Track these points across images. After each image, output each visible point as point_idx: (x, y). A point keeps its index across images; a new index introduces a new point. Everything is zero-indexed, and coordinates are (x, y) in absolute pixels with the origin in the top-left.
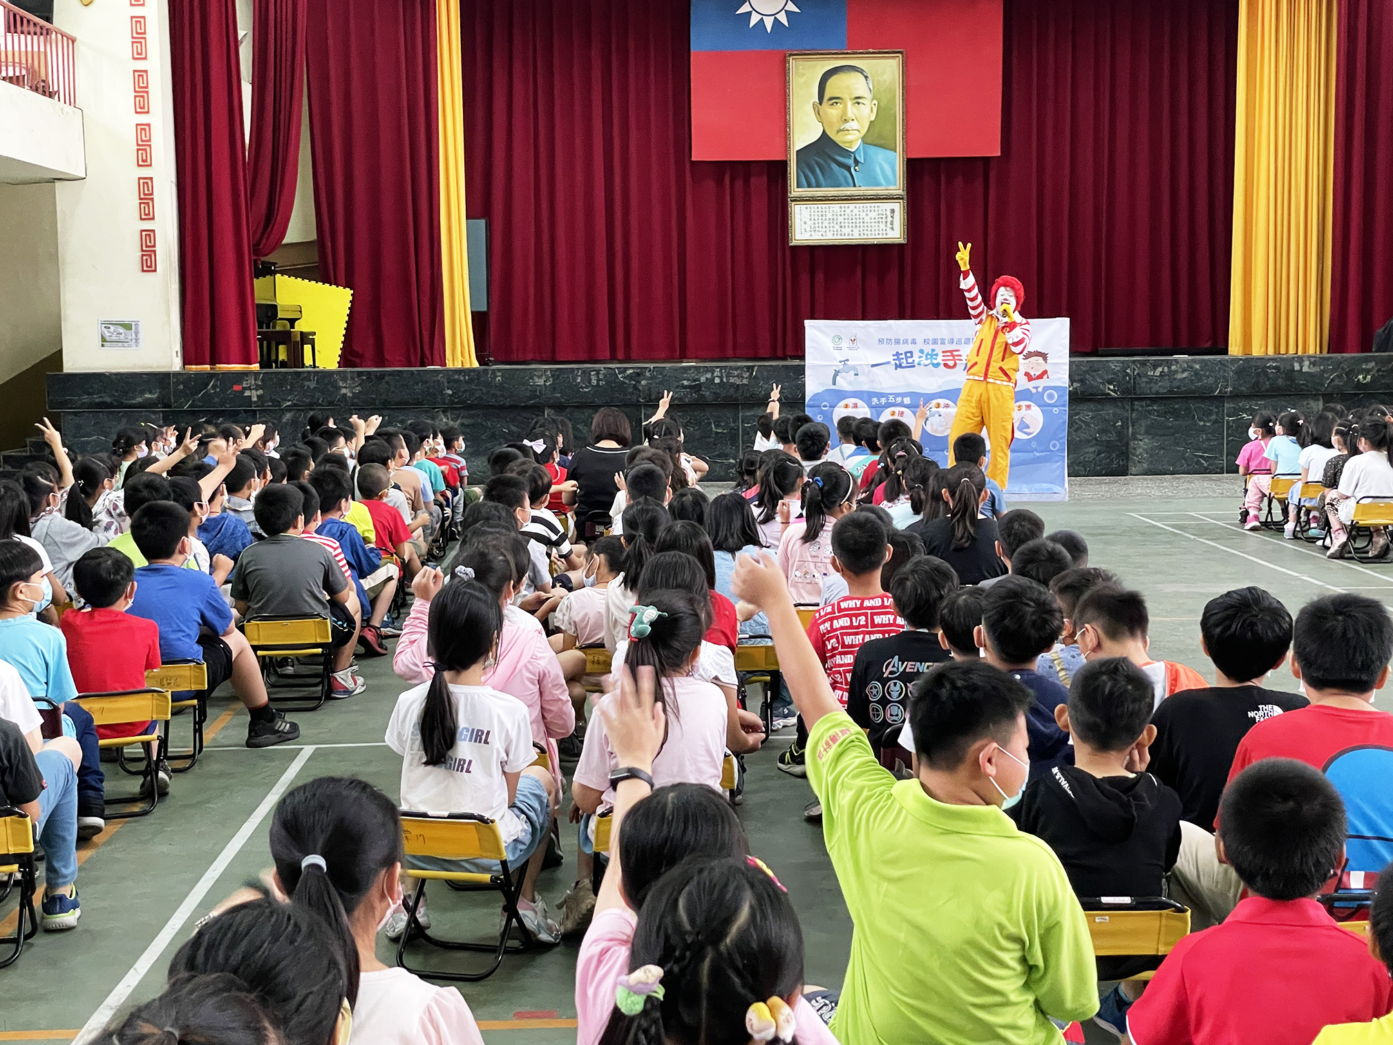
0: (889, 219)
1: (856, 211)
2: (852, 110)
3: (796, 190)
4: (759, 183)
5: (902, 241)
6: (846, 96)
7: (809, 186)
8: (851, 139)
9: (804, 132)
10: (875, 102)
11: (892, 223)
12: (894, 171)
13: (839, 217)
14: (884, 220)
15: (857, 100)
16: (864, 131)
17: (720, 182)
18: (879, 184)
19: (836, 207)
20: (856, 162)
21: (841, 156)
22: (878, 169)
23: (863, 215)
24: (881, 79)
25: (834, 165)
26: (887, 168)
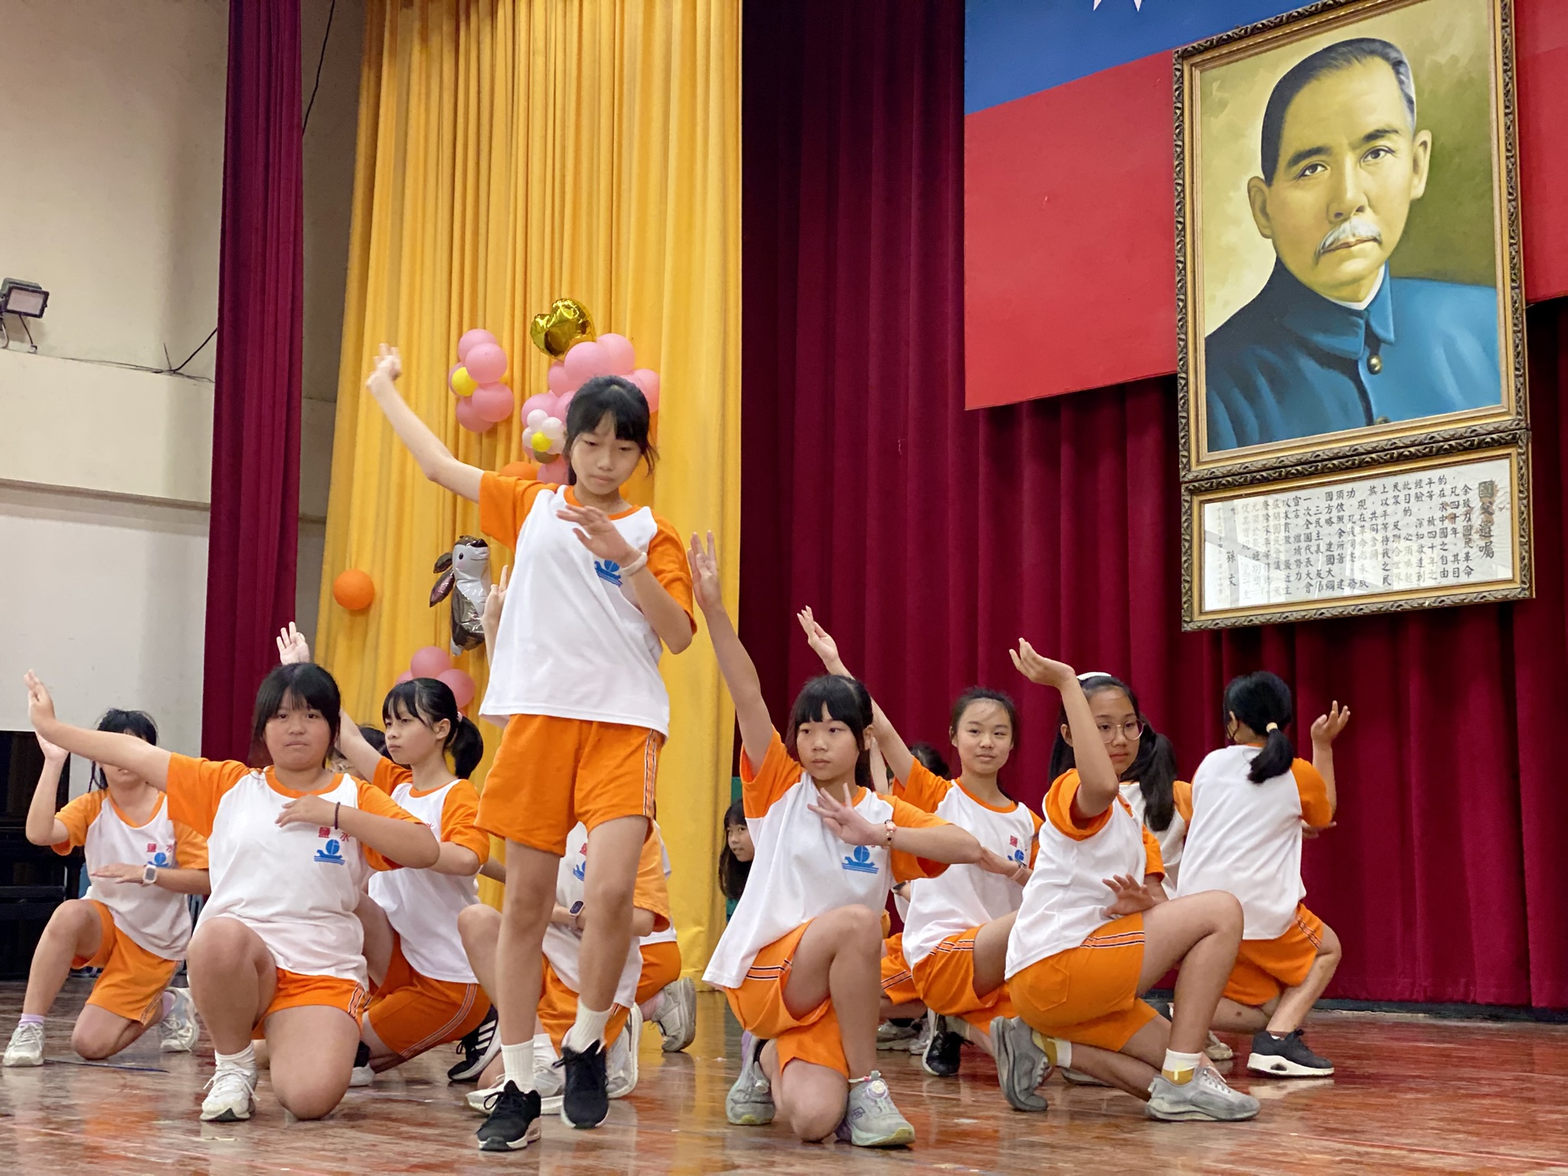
0: (1477, 519)
1: (1374, 504)
2: (1356, 179)
3: (1205, 455)
5: (1517, 589)
6: (1340, 140)
7: (1241, 442)
8: (1358, 271)
9: (1228, 276)
10: (1426, 136)
11: (1486, 533)
12: (1490, 352)
13: (1326, 530)
14: (1460, 523)
15: (1372, 145)
16: (1393, 237)
18: (1439, 403)
19: (1315, 498)
20: (1374, 342)
21: (1326, 331)
22: (1439, 355)
23: (1395, 513)
24: (1442, 58)
25: (1308, 366)
26: (1468, 347)
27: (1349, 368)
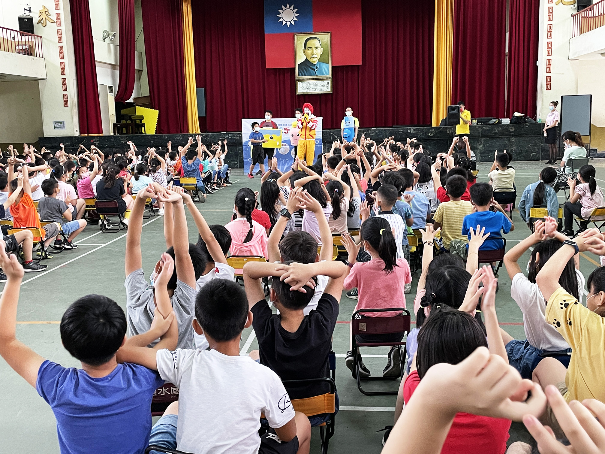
1: (317, 83)
2: (315, 51)
4: (288, 75)
5: (331, 92)
6: (313, 47)
7: (302, 76)
8: (315, 60)
9: (300, 59)
10: (322, 48)
11: (328, 87)
12: (328, 70)
13: (311, 85)
14: (325, 86)
15: (317, 48)
16: (319, 58)
17: (276, 76)
18: (323, 74)
19: (310, 82)
20: (317, 68)
21: (312, 66)
22: (323, 70)
23: (319, 84)
24: (324, 41)
25: (310, 69)
26: (326, 70)
27: (314, 70)
